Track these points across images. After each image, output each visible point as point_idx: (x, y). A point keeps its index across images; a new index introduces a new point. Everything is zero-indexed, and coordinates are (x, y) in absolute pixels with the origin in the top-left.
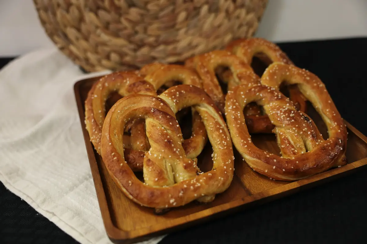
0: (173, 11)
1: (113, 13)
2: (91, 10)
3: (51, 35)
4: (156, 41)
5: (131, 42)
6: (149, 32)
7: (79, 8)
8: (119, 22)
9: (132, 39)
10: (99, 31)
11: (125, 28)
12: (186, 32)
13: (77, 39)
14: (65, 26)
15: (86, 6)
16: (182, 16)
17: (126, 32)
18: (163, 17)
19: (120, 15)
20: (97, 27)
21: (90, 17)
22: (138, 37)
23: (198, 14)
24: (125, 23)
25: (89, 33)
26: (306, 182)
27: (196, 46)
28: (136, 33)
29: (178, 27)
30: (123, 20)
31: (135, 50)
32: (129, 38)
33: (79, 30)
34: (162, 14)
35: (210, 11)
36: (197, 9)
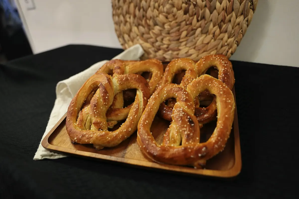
0: (178, 30)
1: (146, 28)
2: (136, 26)
3: (119, 37)
4: (167, 48)
5: (153, 46)
6: (164, 42)
7: (130, 24)
8: (149, 33)
9: (154, 45)
10: (138, 37)
11: (152, 38)
12: (186, 45)
13: (129, 41)
14: (124, 33)
15: (133, 23)
16: (184, 33)
17: (151, 40)
18: (172, 33)
19: (150, 30)
20: (137, 35)
21: (135, 29)
22: (157, 44)
23: (194, 34)
24: (152, 35)
25: (134, 38)
26: (157, 166)
27: (191, 55)
28: (157, 41)
29: (181, 40)
30: (151, 32)
31: (156, 52)
32: (153, 44)
33: (129, 36)
34: (172, 31)
35: (202, 32)
36: (194, 30)
